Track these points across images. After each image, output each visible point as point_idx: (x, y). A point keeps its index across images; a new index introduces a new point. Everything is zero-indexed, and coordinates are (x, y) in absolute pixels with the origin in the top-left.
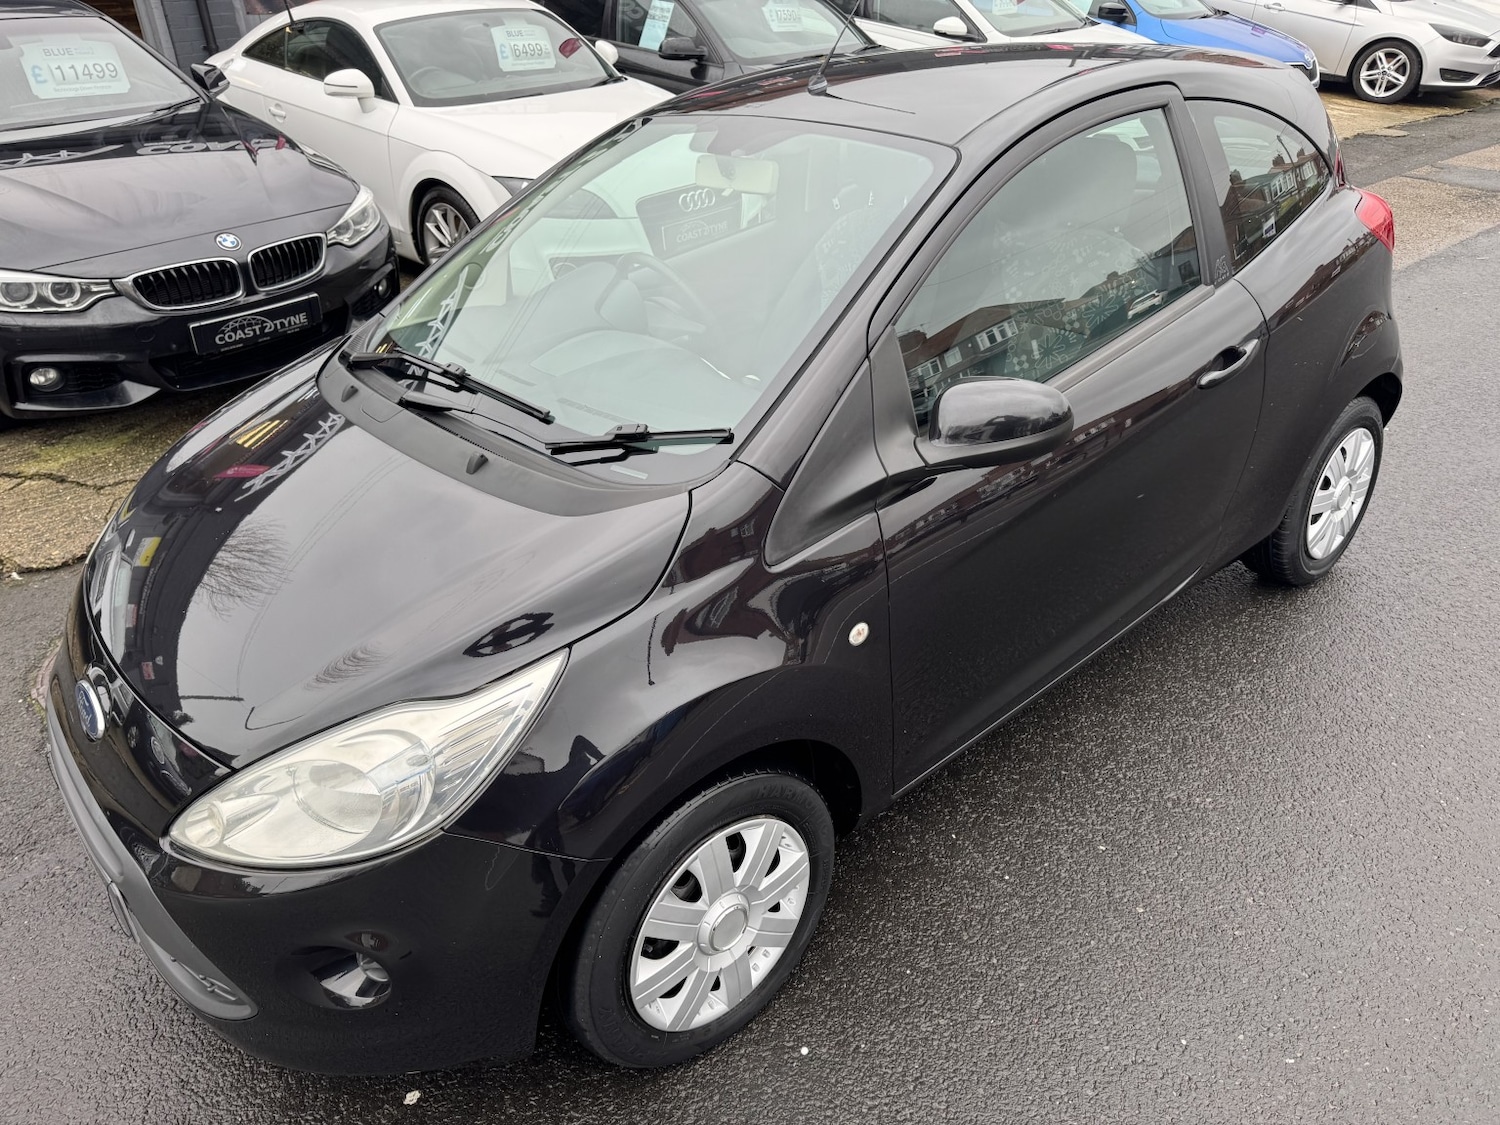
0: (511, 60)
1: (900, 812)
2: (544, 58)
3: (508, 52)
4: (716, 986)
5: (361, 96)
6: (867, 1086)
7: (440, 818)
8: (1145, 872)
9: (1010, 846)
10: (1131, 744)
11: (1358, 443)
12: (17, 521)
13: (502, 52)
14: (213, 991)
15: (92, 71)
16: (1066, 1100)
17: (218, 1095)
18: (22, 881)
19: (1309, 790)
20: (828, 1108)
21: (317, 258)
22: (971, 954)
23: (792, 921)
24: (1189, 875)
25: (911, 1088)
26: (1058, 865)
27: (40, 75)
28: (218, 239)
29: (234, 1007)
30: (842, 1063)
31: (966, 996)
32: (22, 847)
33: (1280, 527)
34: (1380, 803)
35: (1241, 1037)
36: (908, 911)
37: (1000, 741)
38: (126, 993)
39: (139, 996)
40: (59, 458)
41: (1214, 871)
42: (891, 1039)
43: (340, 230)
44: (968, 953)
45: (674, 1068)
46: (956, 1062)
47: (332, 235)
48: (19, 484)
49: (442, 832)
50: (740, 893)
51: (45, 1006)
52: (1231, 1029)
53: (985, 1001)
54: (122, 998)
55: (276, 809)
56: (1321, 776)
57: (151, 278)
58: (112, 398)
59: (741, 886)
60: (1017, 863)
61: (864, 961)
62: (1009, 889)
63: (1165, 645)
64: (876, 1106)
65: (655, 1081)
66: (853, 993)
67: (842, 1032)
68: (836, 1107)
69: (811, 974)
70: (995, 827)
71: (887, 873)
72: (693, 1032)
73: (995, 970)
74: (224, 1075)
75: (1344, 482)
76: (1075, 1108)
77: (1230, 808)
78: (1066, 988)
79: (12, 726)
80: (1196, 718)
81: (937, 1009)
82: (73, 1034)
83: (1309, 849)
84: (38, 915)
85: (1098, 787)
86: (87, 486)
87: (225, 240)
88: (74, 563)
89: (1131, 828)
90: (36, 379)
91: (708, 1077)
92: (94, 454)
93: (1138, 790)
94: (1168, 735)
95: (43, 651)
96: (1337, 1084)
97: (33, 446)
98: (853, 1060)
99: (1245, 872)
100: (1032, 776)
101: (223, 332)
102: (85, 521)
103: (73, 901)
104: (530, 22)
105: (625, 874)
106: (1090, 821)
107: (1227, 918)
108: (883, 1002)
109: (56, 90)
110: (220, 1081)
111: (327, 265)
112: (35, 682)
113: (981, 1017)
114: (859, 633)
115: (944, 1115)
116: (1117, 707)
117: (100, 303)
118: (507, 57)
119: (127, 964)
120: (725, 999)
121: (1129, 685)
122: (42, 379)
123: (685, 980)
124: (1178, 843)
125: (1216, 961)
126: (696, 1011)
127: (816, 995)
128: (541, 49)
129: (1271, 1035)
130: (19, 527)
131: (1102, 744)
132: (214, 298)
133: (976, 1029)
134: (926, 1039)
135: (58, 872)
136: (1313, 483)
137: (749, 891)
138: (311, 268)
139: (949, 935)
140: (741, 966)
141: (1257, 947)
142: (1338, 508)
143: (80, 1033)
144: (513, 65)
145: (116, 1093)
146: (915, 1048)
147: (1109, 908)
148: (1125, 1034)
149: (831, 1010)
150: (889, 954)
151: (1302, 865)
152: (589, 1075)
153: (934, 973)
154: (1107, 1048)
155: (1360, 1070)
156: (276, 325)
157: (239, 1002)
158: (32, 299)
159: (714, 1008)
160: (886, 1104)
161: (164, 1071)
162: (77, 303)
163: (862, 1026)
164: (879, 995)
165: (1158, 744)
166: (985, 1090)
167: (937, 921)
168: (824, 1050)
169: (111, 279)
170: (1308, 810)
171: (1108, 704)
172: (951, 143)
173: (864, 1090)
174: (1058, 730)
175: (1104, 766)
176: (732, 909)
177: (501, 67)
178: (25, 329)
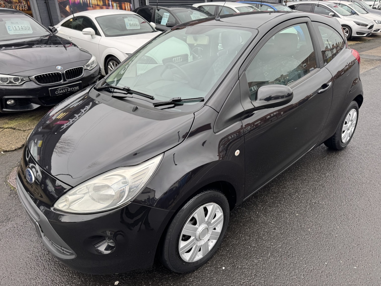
0: (129, 27)
1: (242, 207)
2: (137, 26)
3: (128, 25)
4: (200, 250)
5: (92, 34)
6: (242, 277)
7: (130, 198)
8: (309, 220)
9: (273, 215)
10: (301, 189)
11: (353, 113)
12: (3, 139)
13: (127, 25)
14: (63, 252)
15: (23, 28)
16: (296, 279)
17: (62, 284)
18: (6, 229)
19: (350, 199)
20: (232, 283)
21: (82, 73)
22: (266, 242)
23: (219, 232)
24: (321, 221)
25: (254, 277)
26: (286, 219)
27: (10, 28)
28: (57, 67)
29: (69, 256)
30: (234, 271)
31: (266, 253)
32: (6, 220)
33: (335, 134)
34: (369, 202)
35: (341, 262)
36: (247, 232)
37: (267, 188)
38: (36, 257)
39: (39, 258)
40: (14, 124)
41: (328, 220)
42: (247, 264)
43: (87, 66)
44: (265, 242)
45: (188, 273)
46: (265, 270)
47: (85, 67)
48: (3, 130)
49: (131, 202)
50: (206, 224)
51: (13, 261)
52: (338, 260)
53: (271, 254)
54: (34, 259)
55: (84, 198)
56: (352, 196)
57: (39, 76)
58: (28, 108)
59: (207, 222)
60: (275, 219)
61: (237, 245)
62: (274, 226)
63: (307, 165)
64: (245, 282)
65: (183, 277)
66: (235, 253)
67: (233, 263)
68: (234, 282)
69: (223, 248)
70: (268, 210)
71: (241, 222)
72: (194, 263)
73: (273, 246)
74: (64, 278)
75: (350, 123)
76: (299, 281)
77: (330, 204)
78: (292, 250)
79: (2, 190)
80: (317, 182)
81: (258, 256)
82: (22, 268)
83: (352, 214)
84: (10, 238)
85: (294, 200)
86: (21, 130)
87: (58, 67)
88: (18, 149)
89: (304, 209)
90: (8, 103)
91: (198, 276)
92: (23, 122)
93: (305, 200)
94: (311, 187)
95: (10, 171)
96: (369, 273)
97: (7, 121)
98: (237, 270)
99: (336, 220)
100: (277, 197)
101: (57, 91)
102: (21, 139)
103: (20, 234)
104: (134, 17)
105: (178, 216)
106: (293, 208)
107: (333, 232)
108: (244, 255)
109: (14, 32)
110: (63, 280)
111: (84, 74)
112: (9, 178)
113: (271, 258)
114: (237, 153)
115: (264, 284)
116: (296, 180)
117: (26, 83)
118: (128, 26)
119: (36, 250)
120: (202, 254)
121: (299, 175)
122: (10, 103)
123: (192, 248)
124: (317, 213)
125: (332, 242)
126: (194, 257)
127: (225, 254)
128: (137, 24)
129: (349, 261)
130: (3, 140)
131: (293, 189)
132: (55, 82)
133: (270, 261)
134: (256, 264)
135: (16, 226)
136: (343, 122)
137: (208, 223)
138: (80, 75)
139: (259, 237)
140: (206, 244)
141: (342, 239)
142: (348, 130)
143: (23, 268)
144: (130, 28)
145: (34, 284)
146: (254, 267)
147: (301, 230)
148: (310, 262)
149: (230, 257)
150: (244, 243)
151: (351, 218)
152: (165, 276)
153: (256, 247)
154: (306, 265)
155: (374, 269)
156: (71, 89)
157: (72, 254)
158: (8, 82)
159: (199, 256)
160: (247, 282)
161: (47, 278)
162: (20, 83)
163: (238, 261)
164: (242, 253)
165: (308, 189)
166: (274, 277)
167: (256, 234)
168: (229, 268)
169: (29, 77)
170: (350, 205)
171: (294, 179)
172: (256, 28)
173: (241, 278)
174: (282, 186)
175: (295, 194)
176: (205, 228)
177: (127, 28)
178: (6, 89)
